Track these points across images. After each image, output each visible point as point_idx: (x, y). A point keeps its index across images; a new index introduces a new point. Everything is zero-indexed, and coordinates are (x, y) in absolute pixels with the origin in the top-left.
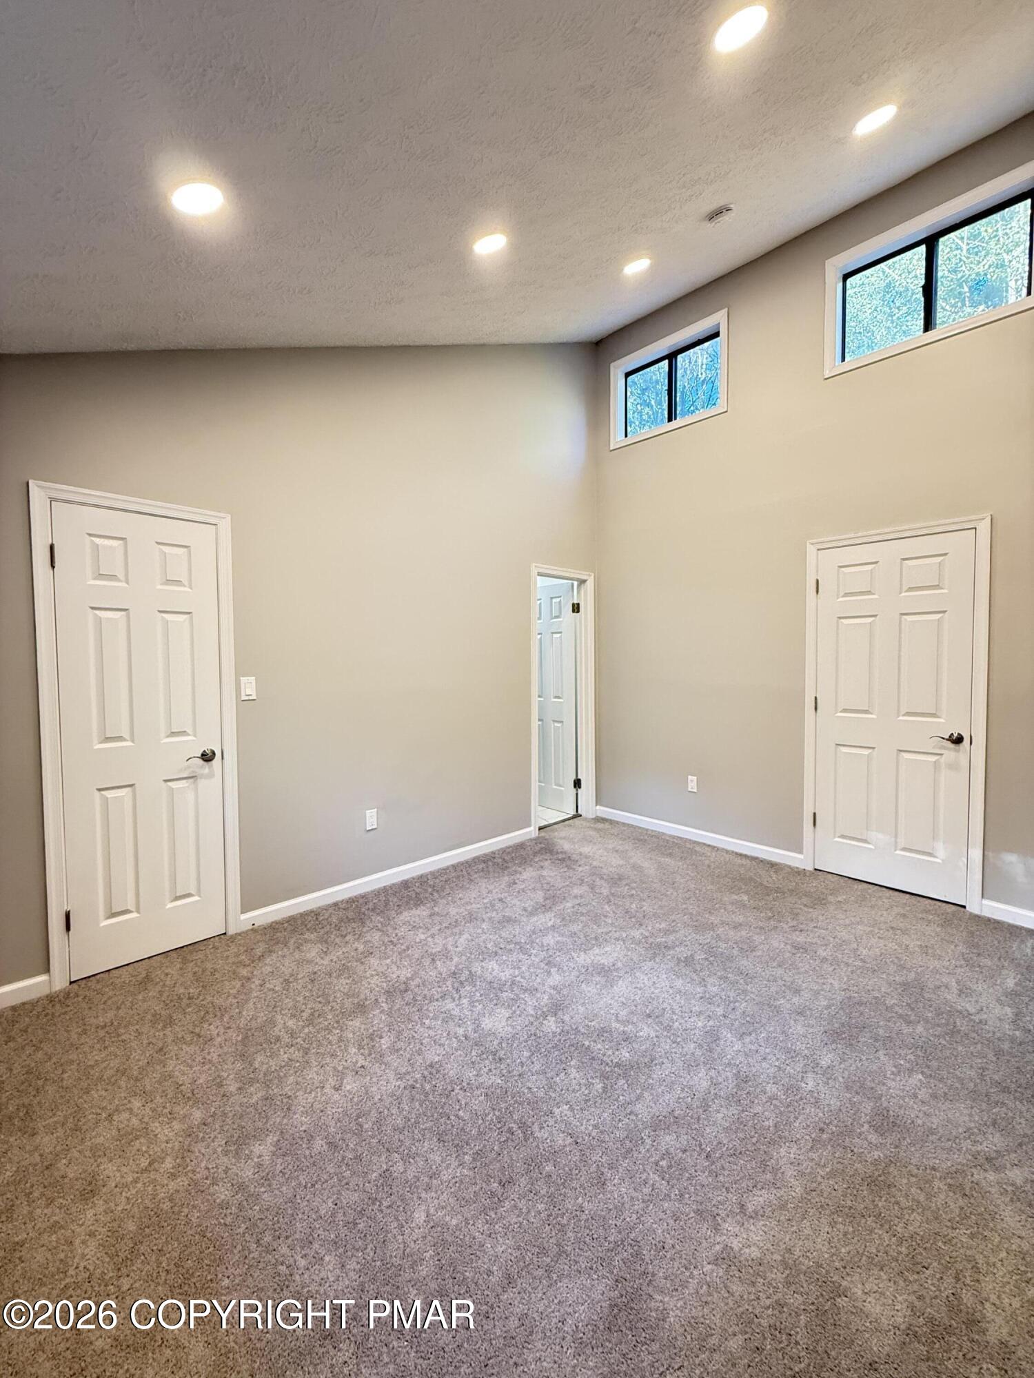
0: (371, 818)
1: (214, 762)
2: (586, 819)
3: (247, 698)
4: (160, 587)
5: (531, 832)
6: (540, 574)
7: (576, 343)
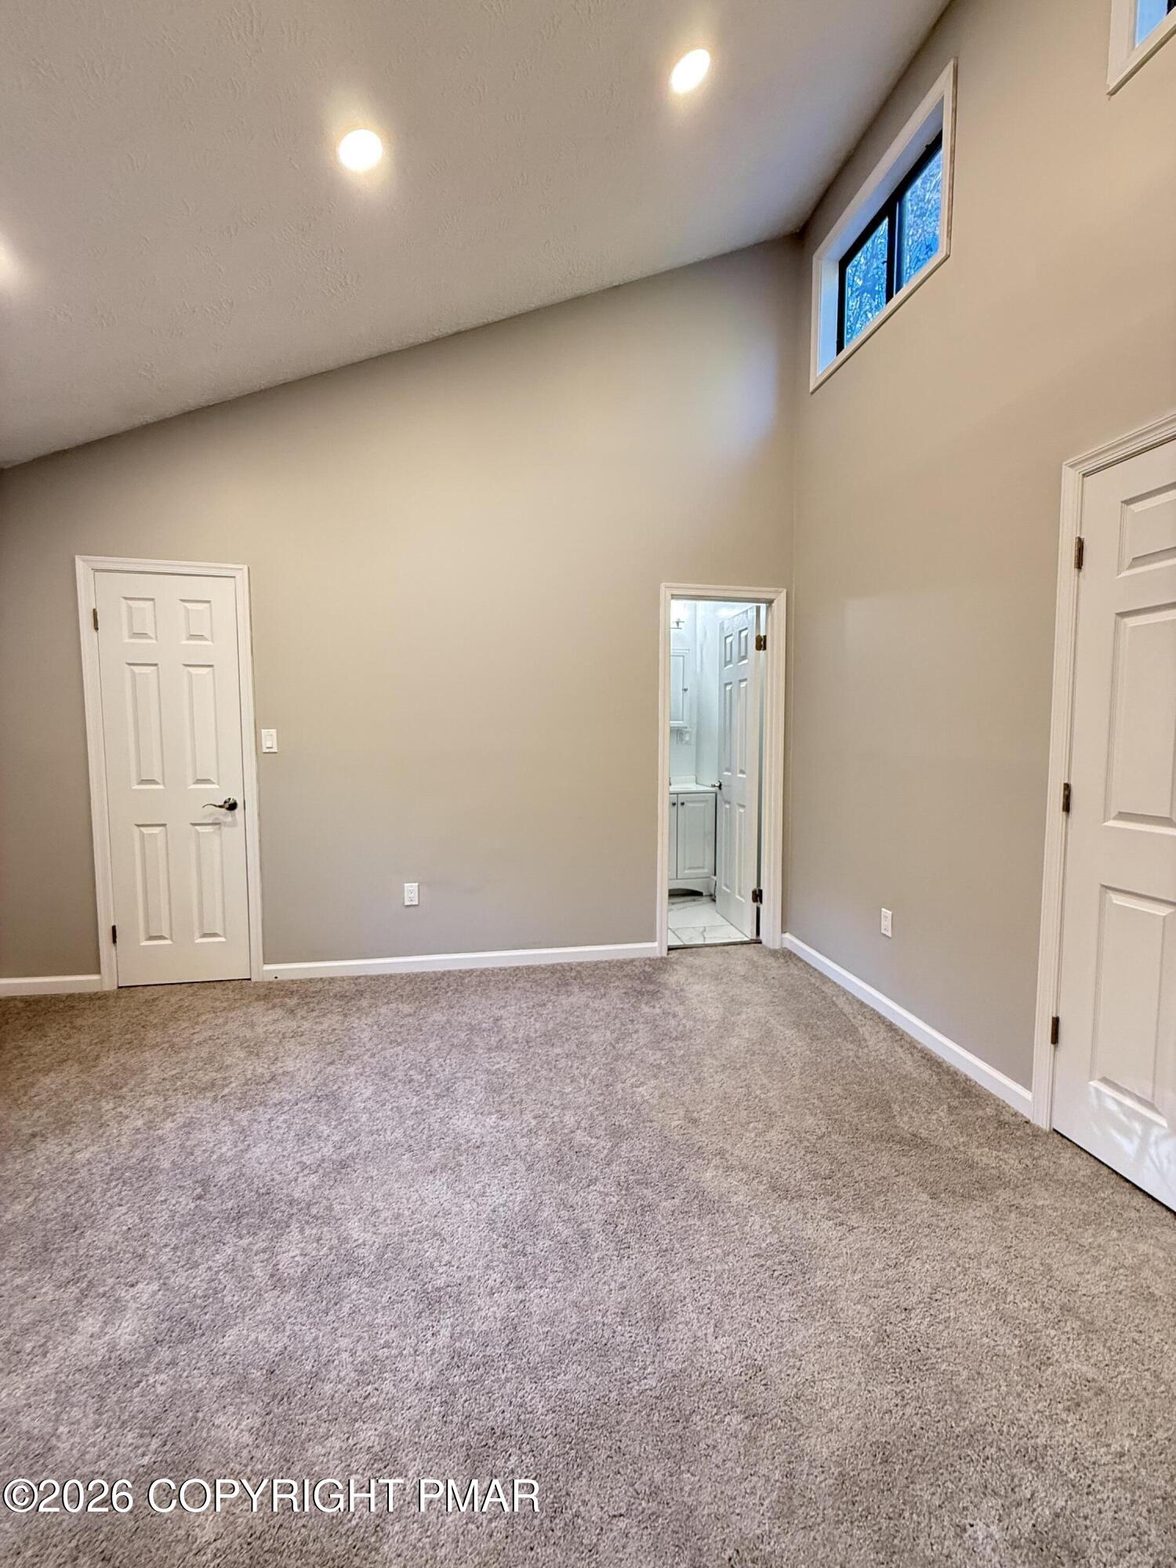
0: (411, 892)
1: (236, 811)
2: (765, 947)
3: (268, 751)
4: (184, 642)
5: (654, 949)
6: (673, 597)
7: (755, 245)
